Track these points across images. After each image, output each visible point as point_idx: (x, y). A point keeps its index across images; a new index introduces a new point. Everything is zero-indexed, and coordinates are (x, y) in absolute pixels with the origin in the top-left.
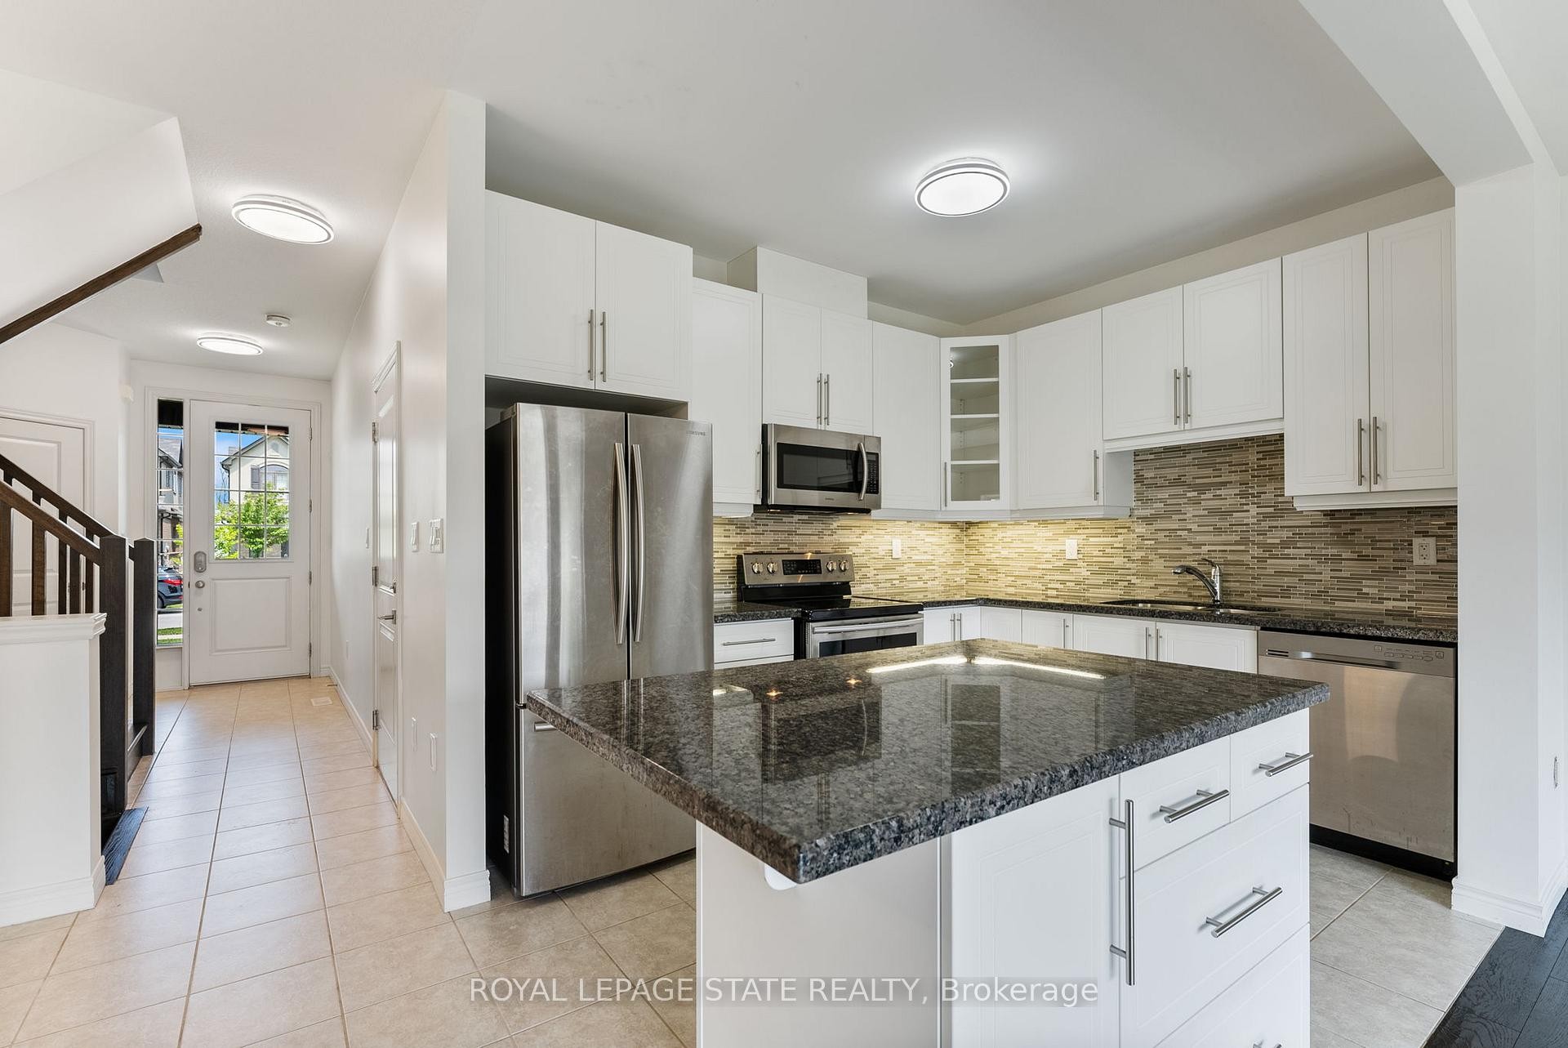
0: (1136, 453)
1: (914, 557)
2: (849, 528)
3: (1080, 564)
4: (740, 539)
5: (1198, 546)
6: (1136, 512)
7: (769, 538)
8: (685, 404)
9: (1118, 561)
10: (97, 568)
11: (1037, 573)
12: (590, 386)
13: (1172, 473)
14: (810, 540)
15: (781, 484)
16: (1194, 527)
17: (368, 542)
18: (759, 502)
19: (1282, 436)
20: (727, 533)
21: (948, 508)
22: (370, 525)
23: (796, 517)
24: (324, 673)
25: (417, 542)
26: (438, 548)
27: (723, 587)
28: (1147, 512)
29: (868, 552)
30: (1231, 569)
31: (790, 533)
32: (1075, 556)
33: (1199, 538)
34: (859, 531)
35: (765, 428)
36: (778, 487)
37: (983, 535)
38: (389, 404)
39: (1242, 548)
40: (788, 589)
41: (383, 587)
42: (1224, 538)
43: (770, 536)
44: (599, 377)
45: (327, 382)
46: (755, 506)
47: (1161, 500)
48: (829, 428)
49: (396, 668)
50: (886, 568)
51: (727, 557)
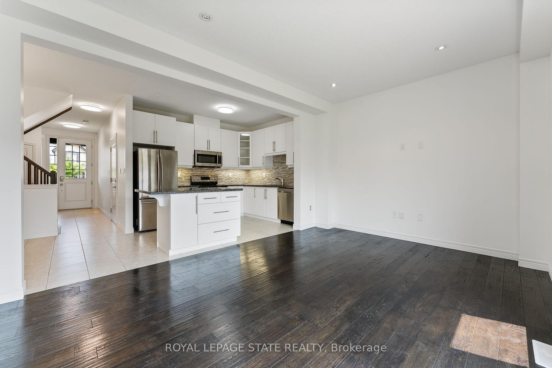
0: (273, 156)
1: (235, 177)
2: (219, 171)
3: (265, 178)
4: (192, 173)
5: (281, 174)
6: (273, 168)
7: (199, 172)
8: (174, 147)
9: (271, 177)
10: (50, 177)
11: (259, 180)
12: (154, 144)
13: (278, 160)
14: (208, 173)
15: (198, 162)
16: (281, 171)
17: (109, 173)
18: (194, 165)
19: (286, 154)
20: (189, 171)
21: (240, 167)
22: (110, 169)
23: (205, 168)
24: (96, 207)
25: (120, 172)
26: (124, 173)
27: (188, 182)
28: (275, 168)
29: (223, 176)
30: (285, 179)
31: (204, 171)
32: (264, 177)
33: (281, 173)
34: (221, 171)
35: (195, 150)
36: (197, 162)
37: (251, 172)
38: (115, 144)
39: (286, 174)
40: (202, 183)
41: (113, 182)
42: (284, 173)
43: (200, 172)
44: (156, 143)
45: (97, 134)
46: (193, 166)
47: (277, 166)
48: (210, 151)
49: (116, 206)
50: (228, 179)
51: (189, 176)
